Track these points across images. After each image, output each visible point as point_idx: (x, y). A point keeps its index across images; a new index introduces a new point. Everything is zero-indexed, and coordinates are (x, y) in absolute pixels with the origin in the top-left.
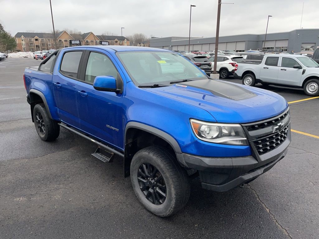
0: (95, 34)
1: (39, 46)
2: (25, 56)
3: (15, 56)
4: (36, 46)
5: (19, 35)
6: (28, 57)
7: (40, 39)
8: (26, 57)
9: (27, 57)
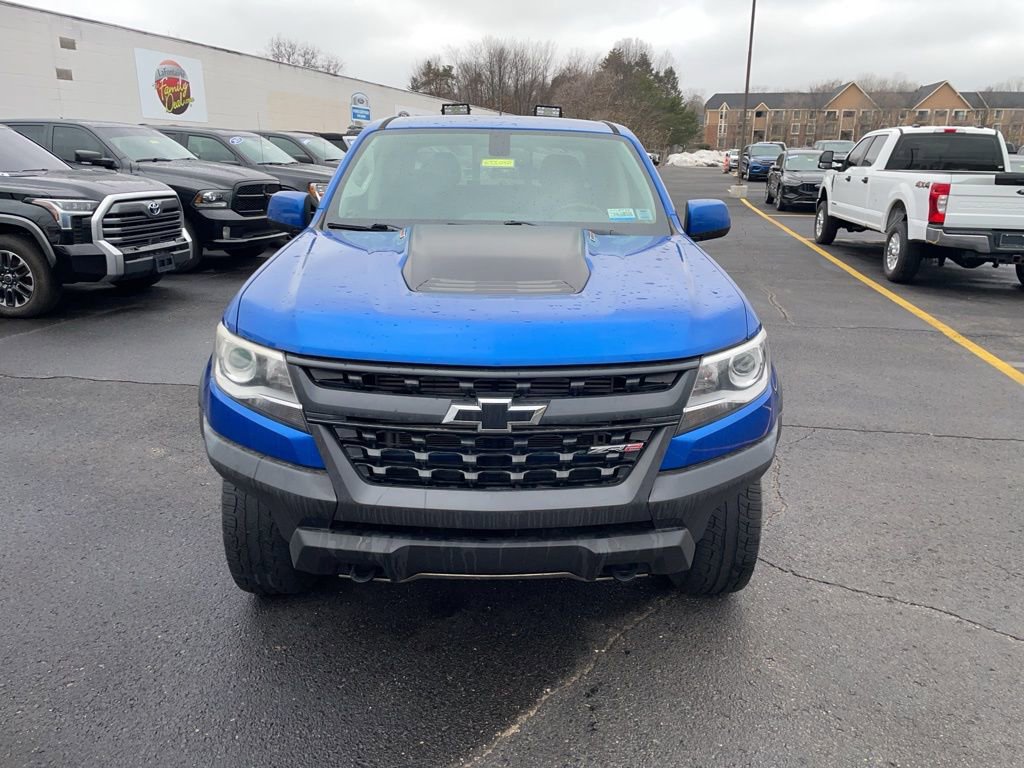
0: (959, 89)
1: (764, 132)
2: (710, 163)
3: (686, 161)
4: (755, 132)
5: (717, 100)
6: (720, 164)
7: (770, 113)
8: (712, 165)
9: (716, 166)
